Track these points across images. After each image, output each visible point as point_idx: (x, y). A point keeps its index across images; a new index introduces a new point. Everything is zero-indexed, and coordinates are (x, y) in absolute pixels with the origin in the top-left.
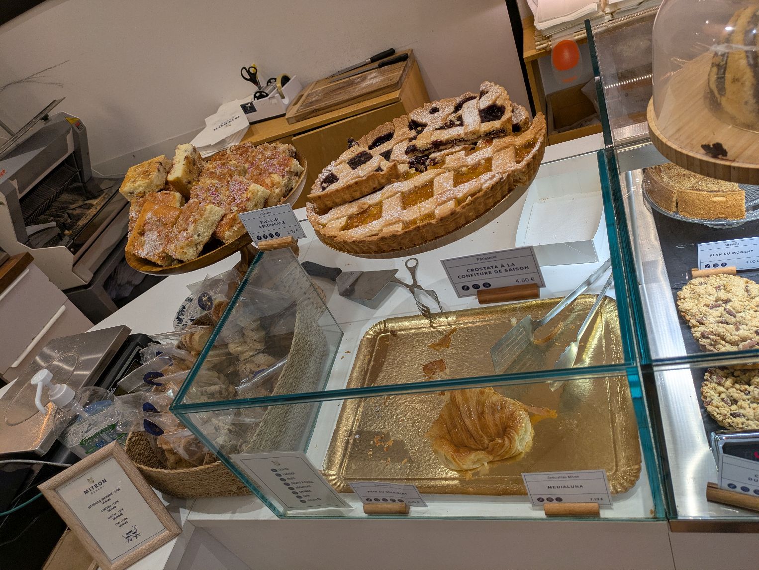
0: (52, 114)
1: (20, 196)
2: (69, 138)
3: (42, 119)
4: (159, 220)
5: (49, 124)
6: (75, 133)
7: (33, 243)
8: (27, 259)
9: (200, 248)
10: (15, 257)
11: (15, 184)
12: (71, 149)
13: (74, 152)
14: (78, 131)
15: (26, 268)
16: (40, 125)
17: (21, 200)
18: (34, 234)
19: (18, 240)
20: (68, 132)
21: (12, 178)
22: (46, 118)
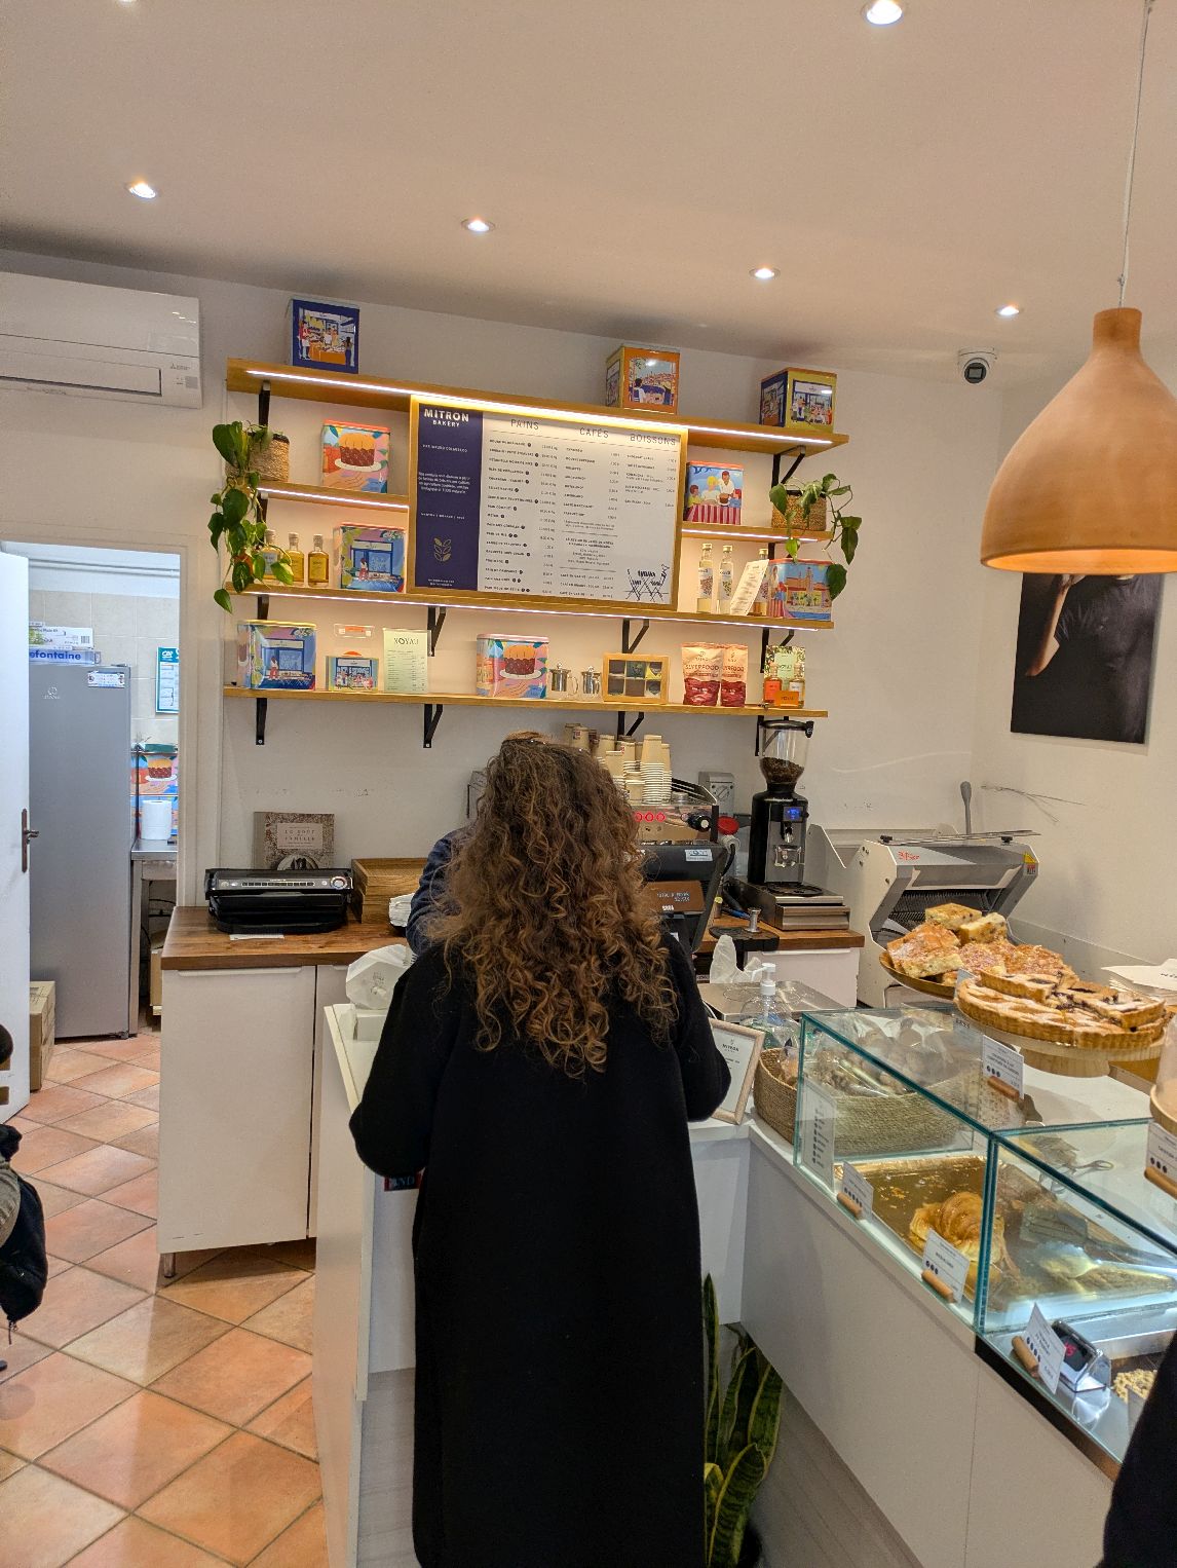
0: (1016, 840)
1: (909, 887)
2: (1010, 873)
3: (1003, 838)
4: (922, 942)
5: (1007, 847)
6: (1020, 873)
7: (880, 938)
8: (859, 942)
9: (924, 974)
10: (851, 932)
11: (915, 874)
12: (1000, 885)
13: (1004, 889)
14: (1025, 874)
15: (849, 948)
16: (997, 843)
17: (907, 893)
18: (889, 930)
19: (871, 924)
20: (1014, 867)
21: (917, 868)
22: (1007, 840)
